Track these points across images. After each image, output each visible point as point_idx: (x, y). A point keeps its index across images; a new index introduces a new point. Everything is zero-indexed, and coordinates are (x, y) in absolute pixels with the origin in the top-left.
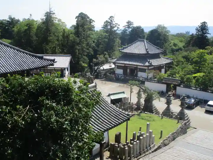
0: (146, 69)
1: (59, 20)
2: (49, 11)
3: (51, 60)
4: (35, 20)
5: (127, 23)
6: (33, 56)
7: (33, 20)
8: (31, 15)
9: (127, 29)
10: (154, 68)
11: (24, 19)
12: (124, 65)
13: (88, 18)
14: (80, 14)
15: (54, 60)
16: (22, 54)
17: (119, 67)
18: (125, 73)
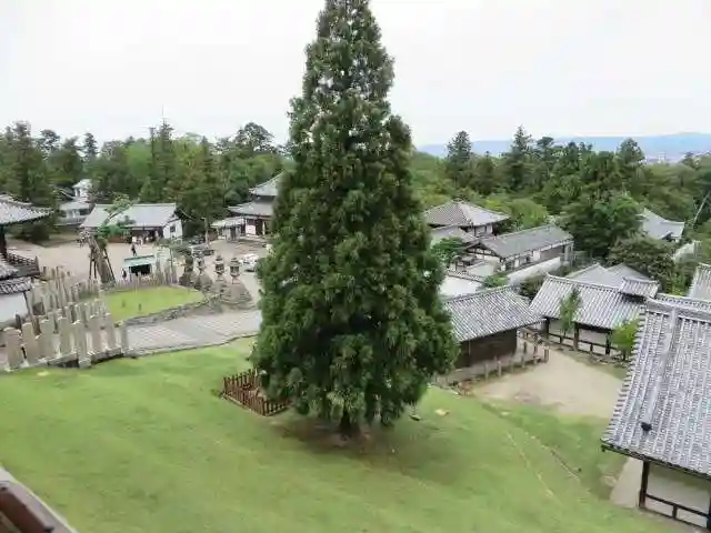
17: (250, 222)
18: (260, 231)
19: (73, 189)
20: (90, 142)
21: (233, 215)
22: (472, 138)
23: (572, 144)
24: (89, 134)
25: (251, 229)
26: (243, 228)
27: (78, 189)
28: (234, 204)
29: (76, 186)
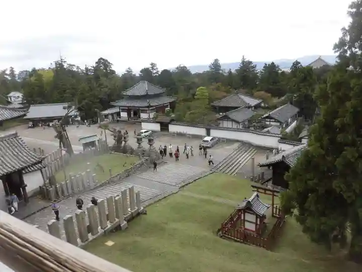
0: (147, 110)
17: (123, 110)
18: (129, 115)
19: (7, 97)
20: (12, 71)
21: (113, 107)
22: (221, 62)
23: (273, 63)
24: (11, 67)
25: (124, 115)
26: (118, 114)
27: (10, 97)
28: (114, 101)
29: (9, 95)
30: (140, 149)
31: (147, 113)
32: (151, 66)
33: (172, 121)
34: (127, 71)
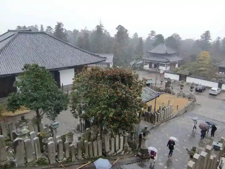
0: (165, 64)
1: (106, 31)
2: (99, 25)
3: (104, 58)
4: (89, 30)
5: (151, 32)
6: (92, 54)
7: (87, 31)
8: (86, 27)
9: (150, 36)
10: (170, 64)
11: (82, 30)
12: (150, 61)
13: (124, 29)
14: (119, 26)
15: (105, 58)
16: (86, 54)
18: (150, 67)
30: (181, 93)
31: (165, 66)
32: (151, 33)
33: (190, 75)
34: (134, 35)
